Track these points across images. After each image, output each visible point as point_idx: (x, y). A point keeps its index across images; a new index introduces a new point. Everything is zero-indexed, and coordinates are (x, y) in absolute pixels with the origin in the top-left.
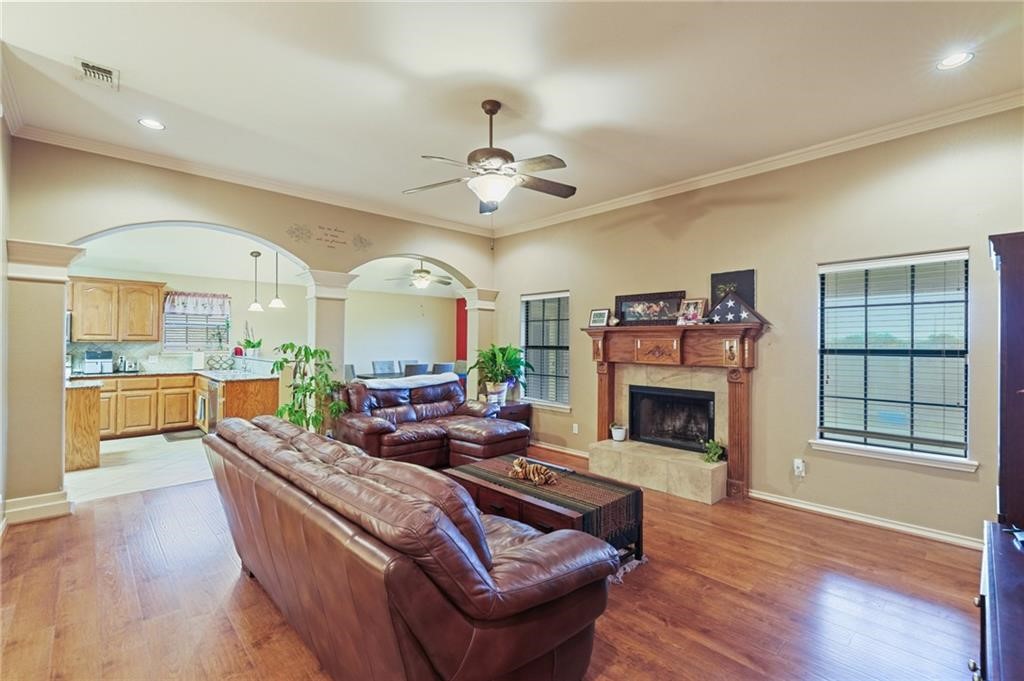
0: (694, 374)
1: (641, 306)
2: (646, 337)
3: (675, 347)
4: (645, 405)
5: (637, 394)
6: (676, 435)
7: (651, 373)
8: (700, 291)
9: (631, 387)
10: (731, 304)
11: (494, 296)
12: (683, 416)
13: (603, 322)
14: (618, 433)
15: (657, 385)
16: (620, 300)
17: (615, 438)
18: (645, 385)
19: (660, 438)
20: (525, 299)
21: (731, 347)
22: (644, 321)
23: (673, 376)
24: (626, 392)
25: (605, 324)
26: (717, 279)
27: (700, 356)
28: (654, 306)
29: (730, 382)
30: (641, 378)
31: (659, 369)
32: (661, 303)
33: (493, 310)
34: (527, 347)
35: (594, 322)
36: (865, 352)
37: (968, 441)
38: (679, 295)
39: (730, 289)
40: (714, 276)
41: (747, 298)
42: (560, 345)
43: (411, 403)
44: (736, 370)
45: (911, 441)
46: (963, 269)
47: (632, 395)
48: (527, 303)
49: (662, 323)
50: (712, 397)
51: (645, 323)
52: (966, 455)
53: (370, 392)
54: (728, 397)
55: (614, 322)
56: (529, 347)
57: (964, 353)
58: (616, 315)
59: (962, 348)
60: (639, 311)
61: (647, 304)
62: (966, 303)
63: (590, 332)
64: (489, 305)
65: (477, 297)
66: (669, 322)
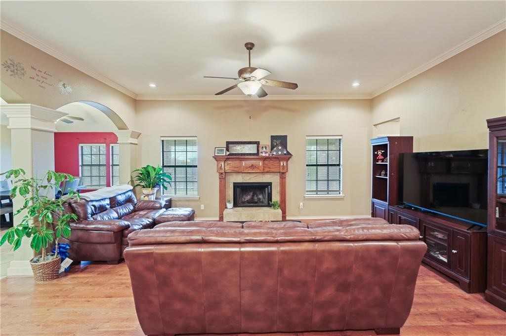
0: (264, 176)
1: (240, 146)
2: (247, 161)
3: (261, 165)
4: (238, 190)
5: (236, 186)
6: (248, 202)
7: (245, 176)
8: (266, 142)
9: (234, 183)
10: (280, 148)
11: (137, 135)
12: (251, 194)
13: (223, 153)
14: (230, 205)
15: (248, 181)
16: (228, 143)
17: (228, 207)
18: (241, 182)
19: (253, 203)
20: (162, 139)
21: (283, 164)
22: (240, 153)
24: (232, 186)
25: (225, 154)
26: (273, 138)
27: (270, 168)
28: (246, 147)
29: (280, 178)
30: (240, 179)
31: (248, 174)
33: (137, 144)
34: (164, 166)
35: (218, 153)
36: (317, 165)
37: (341, 189)
38: (258, 143)
39: (278, 142)
40: (272, 136)
41: (285, 146)
42: (188, 165)
43: (111, 207)
44: (283, 173)
45: (328, 191)
46: (338, 141)
47: (234, 187)
48: (163, 141)
49: (250, 154)
50: (270, 184)
51: (242, 154)
52: (340, 194)
53: (91, 203)
54: (279, 183)
55: (228, 153)
56: (165, 166)
57: (339, 165)
58: (228, 150)
59: (338, 163)
60: (239, 149)
61: (242, 146)
62: (340, 151)
63: (216, 158)
64: (135, 141)
65: (130, 136)
66: (254, 154)
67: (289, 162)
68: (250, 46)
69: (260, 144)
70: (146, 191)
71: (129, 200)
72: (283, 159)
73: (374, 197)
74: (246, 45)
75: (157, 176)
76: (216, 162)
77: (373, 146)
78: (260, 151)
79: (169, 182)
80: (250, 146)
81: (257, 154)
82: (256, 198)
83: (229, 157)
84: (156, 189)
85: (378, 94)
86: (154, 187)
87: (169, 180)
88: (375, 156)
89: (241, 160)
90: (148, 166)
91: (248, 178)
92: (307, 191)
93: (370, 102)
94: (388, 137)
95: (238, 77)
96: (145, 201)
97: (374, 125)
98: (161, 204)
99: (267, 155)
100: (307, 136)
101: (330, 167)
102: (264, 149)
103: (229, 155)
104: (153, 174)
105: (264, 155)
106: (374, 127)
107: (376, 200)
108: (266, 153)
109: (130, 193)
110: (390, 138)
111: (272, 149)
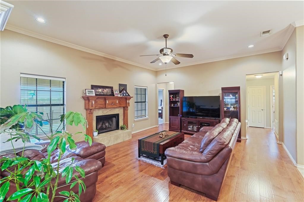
0: (115, 109)
1: (101, 89)
2: (110, 100)
3: (117, 102)
7: (104, 111)
9: (96, 117)
16: (92, 86)
18: (102, 115)
22: (102, 94)
23: (110, 111)
28: (105, 90)
32: (107, 89)
35: (89, 94)
37: (147, 114)
40: (119, 84)
41: (126, 91)
42: (52, 104)
44: (127, 107)
45: (142, 116)
46: (145, 90)
50: (118, 115)
51: (104, 95)
52: (146, 116)
54: (123, 114)
57: (145, 102)
60: (100, 91)
61: (103, 89)
62: (145, 95)
66: (109, 95)
69: (113, 89)
72: (128, 99)
73: (170, 115)
74: (165, 35)
81: (113, 95)
82: (104, 126)
91: (106, 112)
92: (135, 117)
93: (156, 73)
97: (158, 83)
99: (119, 96)
100: (135, 86)
101: (142, 103)
102: (116, 92)
105: (117, 95)
107: (171, 117)
111: (120, 92)
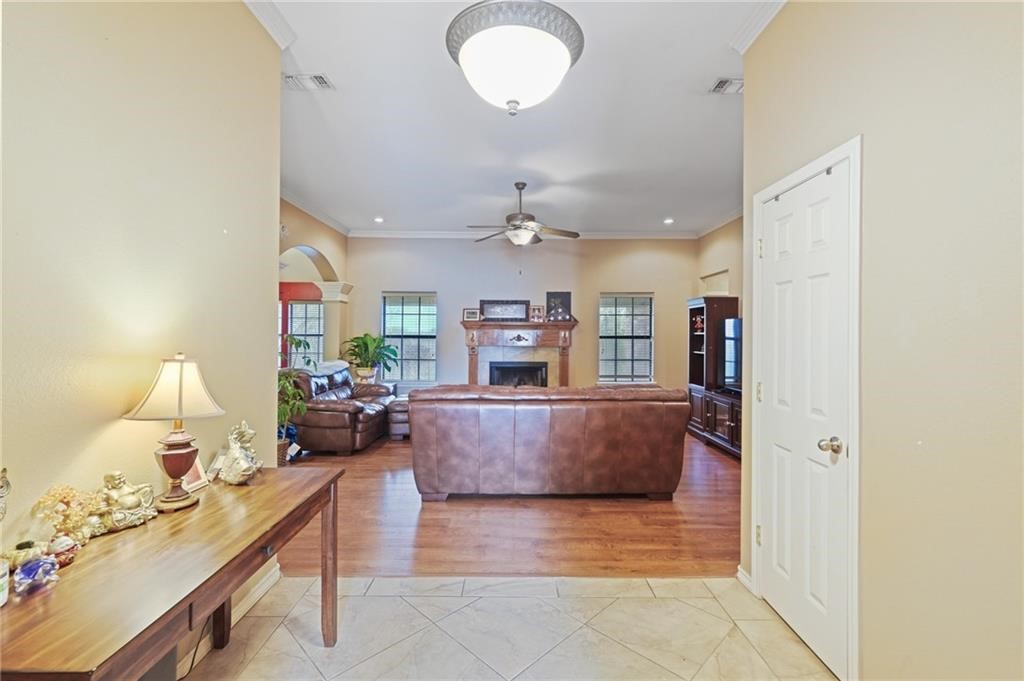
0: (535, 352)
1: (500, 308)
4: (496, 373)
5: (495, 367)
7: (507, 352)
8: (539, 301)
10: (560, 310)
11: (348, 289)
12: (516, 380)
13: (476, 317)
15: (511, 361)
16: (483, 303)
18: (501, 360)
20: (385, 295)
21: (565, 335)
22: (500, 318)
24: (487, 367)
25: (478, 319)
26: (550, 295)
27: (545, 341)
28: (509, 308)
29: (561, 355)
30: (499, 356)
31: (512, 350)
33: (347, 303)
34: (385, 336)
36: (616, 337)
37: (652, 374)
38: (527, 303)
39: (558, 301)
40: (548, 293)
41: (567, 308)
42: (421, 334)
43: (330, 389)
44: (564, 348)
45: (633, 377)
46: (649, 301)
47: (491, 368)
48: (385, 298)
49: (516, 320)
50: (545, 365)
51: (503, 320)
52: (651, 380)
53: (314, 379)
54: (558, 365)
55: (482, 318)
56: (388, 336)
57: (649, 337)
58: (482, 313)
59: (648, 334)
60: (498, 312)
61: (504, 307)
62: (651, 316)
63: (467, 325)
64: (345, 298)
65: (340, 290)
66: (521, 320)
67: (573, 332)
68: (520, 186)
69: (531, 304)
70: (362, 372)
71: (346, 383)
72: (565, 328)
73: (691, 382)
74: (517, 185)
75: (378, 351)
76: (464, 330)
77: (691, 310)
78: (531, 314)
79: (395, 360)
80: (515, 307)
81: (527, 319)
83: (484, 323)
84: (376, 369)
85: (708, 232)
86: (373, 365)
87: (393, 357)
88: (693, 324)
89: (503, 327)
90: (366, 335)
91: (513, 355)
92: (602, 376)
93: (696, 245)
94: (705, 298)
95: (506, 225)
96: (365, 386)
97: (702, 278)
98: (388, 389)
99: (541, 321)
100: (601, 293)
101: (635, 340)
102: (537, 312)
103: (484, 320)
104: (371, 348)
105: (536, 320)
106: (700, 281)
107: (693, 385)
108: (539, 317)
109: (345, 373)
110: (707, 300)
111: (548, 312)
